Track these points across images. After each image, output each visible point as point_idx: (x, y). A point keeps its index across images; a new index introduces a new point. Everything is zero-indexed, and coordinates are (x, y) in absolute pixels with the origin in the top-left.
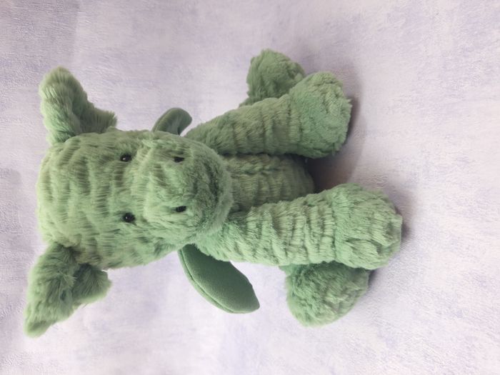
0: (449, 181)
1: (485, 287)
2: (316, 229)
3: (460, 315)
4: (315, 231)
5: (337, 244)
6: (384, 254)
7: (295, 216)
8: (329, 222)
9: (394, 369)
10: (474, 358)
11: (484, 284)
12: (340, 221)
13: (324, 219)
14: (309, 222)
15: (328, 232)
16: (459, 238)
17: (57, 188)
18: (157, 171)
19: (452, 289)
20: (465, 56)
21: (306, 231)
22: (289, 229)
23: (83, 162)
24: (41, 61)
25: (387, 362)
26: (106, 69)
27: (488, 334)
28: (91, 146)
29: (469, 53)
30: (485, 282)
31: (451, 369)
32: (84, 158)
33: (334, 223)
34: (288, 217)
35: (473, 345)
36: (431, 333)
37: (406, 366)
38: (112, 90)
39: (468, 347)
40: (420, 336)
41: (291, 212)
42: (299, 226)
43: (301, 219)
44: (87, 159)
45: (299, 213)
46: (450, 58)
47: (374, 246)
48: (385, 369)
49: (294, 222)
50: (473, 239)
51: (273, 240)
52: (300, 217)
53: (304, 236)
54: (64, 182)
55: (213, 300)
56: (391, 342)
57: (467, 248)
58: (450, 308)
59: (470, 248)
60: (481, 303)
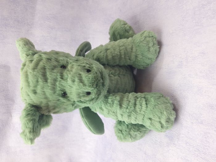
0: (196, 63)
1: (213, 109)
3: (202, 123)
5: (145, 118)
6: (164, 129)
7: (130, 101)
9: (173, 150)
10: (208, 142)
11: (213, 108)
13: (142, 106)
16: (201, 88)
17: (32, 81)
18: (79, 77)
19: (198, 111)
20: (203, 8)
23: (44, 68)
25: (169, 147)
26: (49, 23)
27: (215, 130)
29: (205, 6)
30: (213, 107)
31: (198, 148)
32: (45, 66)
34: (127, 101)
35: (208, 136)
36: (189, 132)
37: (177, 148)
38: (51, 32)
39: (205, 137)
40: (184, 134)
41: (129, 99)
44: (46, 67)
45: (132, 100)
46: (197, 9)
47: (160, 124)
48: (168, 150)
50: (207, 88)
54: (35, 78)
56: (171, 138)
57: (205, 92)
58: (197, 120)
59: (206, 92)
60: (211, 116)
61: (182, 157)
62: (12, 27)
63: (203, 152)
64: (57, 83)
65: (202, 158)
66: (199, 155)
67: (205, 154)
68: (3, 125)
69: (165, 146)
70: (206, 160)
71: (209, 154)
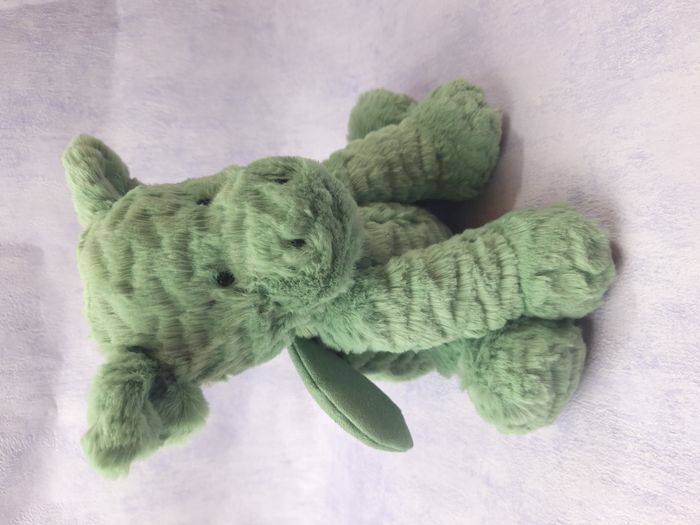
1: (685, 318)
2: (492, 269)
3: (655, 364)
4: (489, 271)
5: (525, 286)
6: (598, 284)
7: (455, 256)
8: (506, 255)
9: (573, 459)
10: (680, 418)
11: (683, 315)
12: (522, 250)
13: (497, 254)
14: (477, 261)
15: (509, 270)
16: (644, 260)
17: (113, 256)
18: (255, 199)
20: (627, 25)
21: (477, 276)
22: (452, 275)
23: (145, 216)
24: (69, 98)
25: (561, 452)
27: (695, 381)
28: (152, 195)
29: (633, 20)
30: (683, 311)
31: (650, 443)
32: (145, 210)
33: (513, 255)
34: (446, 259)
35: (677, 402)
37: (588, 451)
39: (670, 406)
41: (450, 252)
42: (465, 269)
43: (466, 260)
44: (149, 211)
45: (460, 251)
46: (609, 30)
47: (579, 276)
48: (560, 462)
49: (458, 266)
50: (661, 258)
51: (433, 294)
52: (463, 257)
53: (476, 282)
54: (121, 245)
55: (348, 421)
56: (565, 423)
57: (656, 272)
58: (641, 357)
59: (660, 270)
60: (682, 341)
61: (605, 476)
62: (42, 124)
63: (668, 453)
64: (194, 245)
65: (665, 470)
66: (654, 461)
67: (673, 457)
68: (32, 436)
69: (549, 451)
70: (678, 474)
71: (684, 455)
